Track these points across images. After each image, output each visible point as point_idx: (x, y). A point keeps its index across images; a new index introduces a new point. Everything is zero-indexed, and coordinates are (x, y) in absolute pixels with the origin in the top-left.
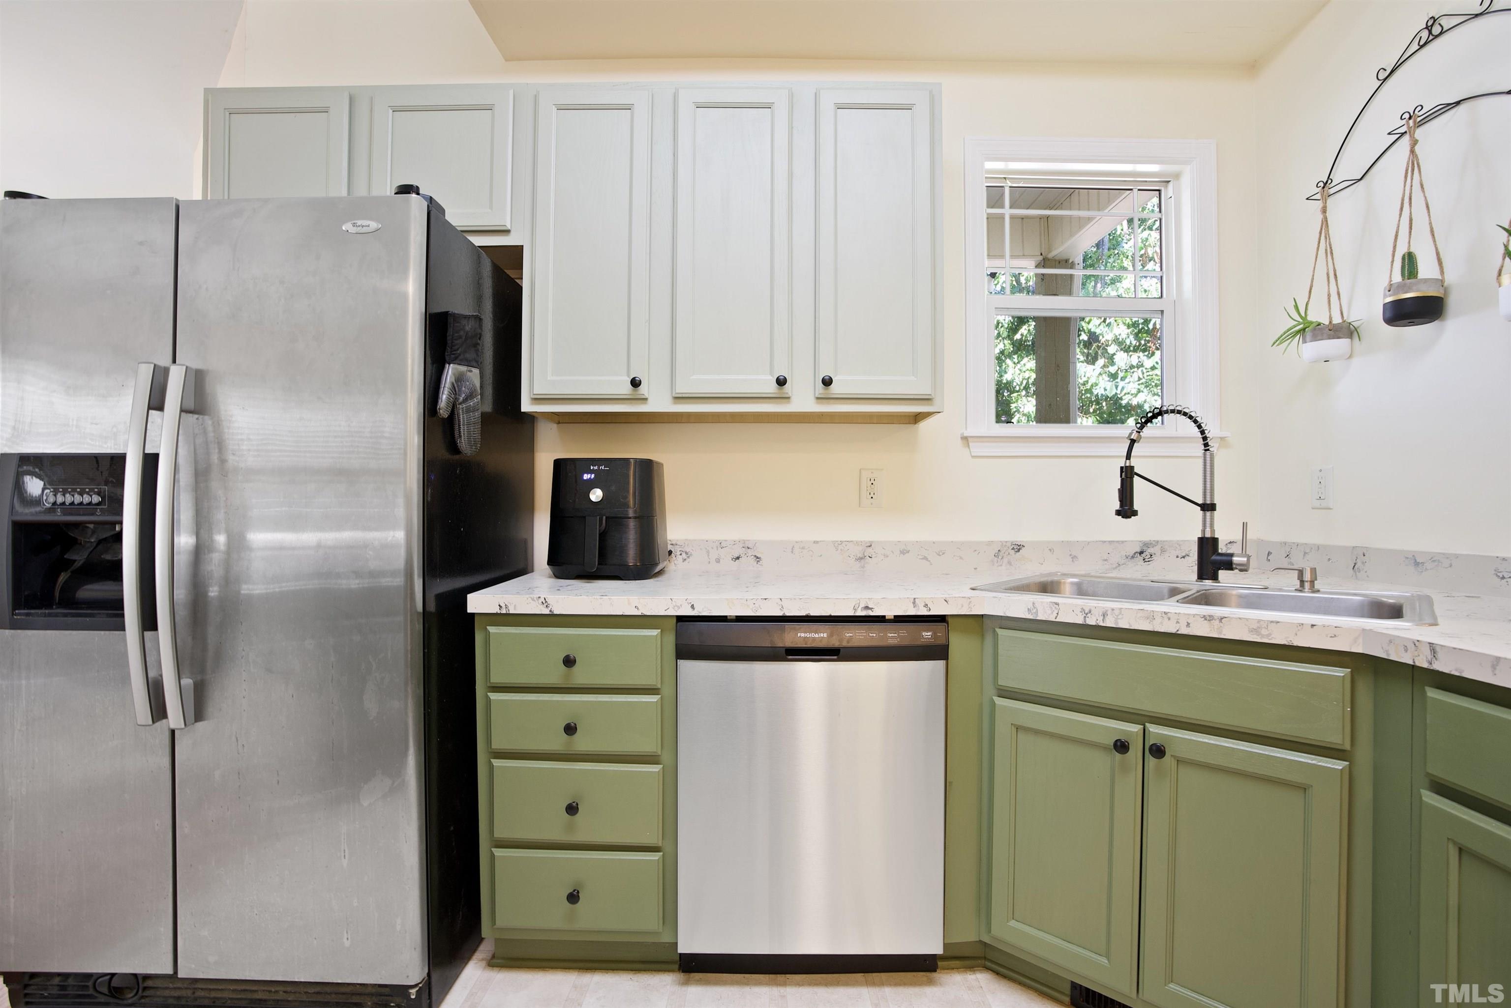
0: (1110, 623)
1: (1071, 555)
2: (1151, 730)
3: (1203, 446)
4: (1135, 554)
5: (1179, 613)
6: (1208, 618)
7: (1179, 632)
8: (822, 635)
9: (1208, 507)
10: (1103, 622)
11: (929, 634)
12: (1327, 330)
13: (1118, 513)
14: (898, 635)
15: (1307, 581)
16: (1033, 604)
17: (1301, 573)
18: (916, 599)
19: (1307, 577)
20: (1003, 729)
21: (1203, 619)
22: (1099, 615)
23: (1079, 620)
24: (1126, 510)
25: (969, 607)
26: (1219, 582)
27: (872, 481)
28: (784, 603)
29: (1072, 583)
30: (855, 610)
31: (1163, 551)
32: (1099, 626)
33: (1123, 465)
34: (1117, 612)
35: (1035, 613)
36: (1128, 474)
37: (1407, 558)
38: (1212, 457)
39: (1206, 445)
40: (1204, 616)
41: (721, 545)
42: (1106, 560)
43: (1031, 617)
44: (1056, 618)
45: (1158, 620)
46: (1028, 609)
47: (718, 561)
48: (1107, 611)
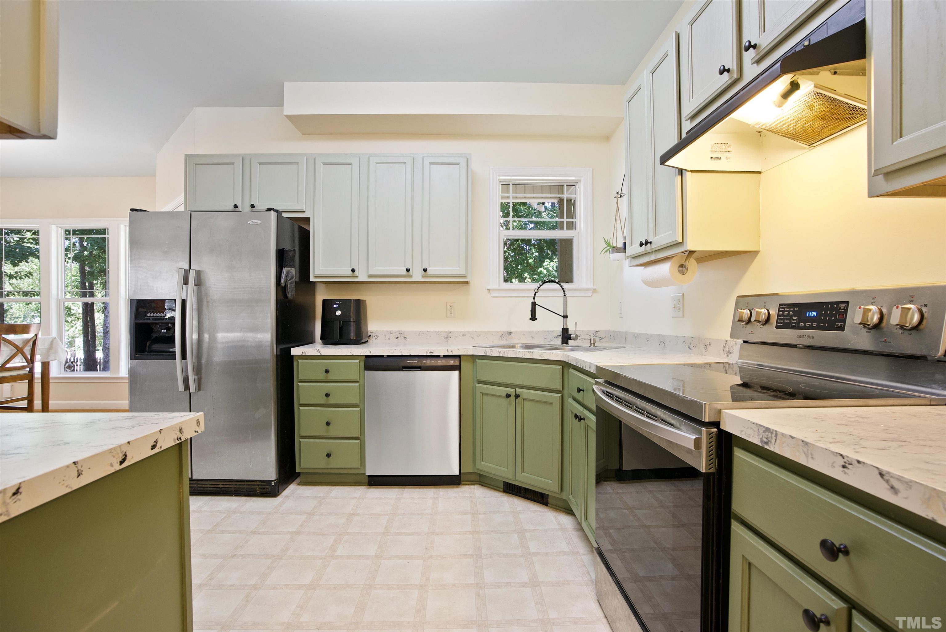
2: (517, 390)
3: (563, 295)
8: (415, 362)
9: (565, 317)
11: (453, 361)
13: (530, 319)
14: (444, 362)
19: (592, 342)
20: (479, 396)
24: (533, 318)
25: (468, 352)
27: (451, 307)
28: (402, 351)
29: (520, 346)
30: (427, 353)
35: (486, 353)
36: (534, 304)
38: (566, 298)
41: (390, 333)
46: (484, 352)
47: (389, 339)
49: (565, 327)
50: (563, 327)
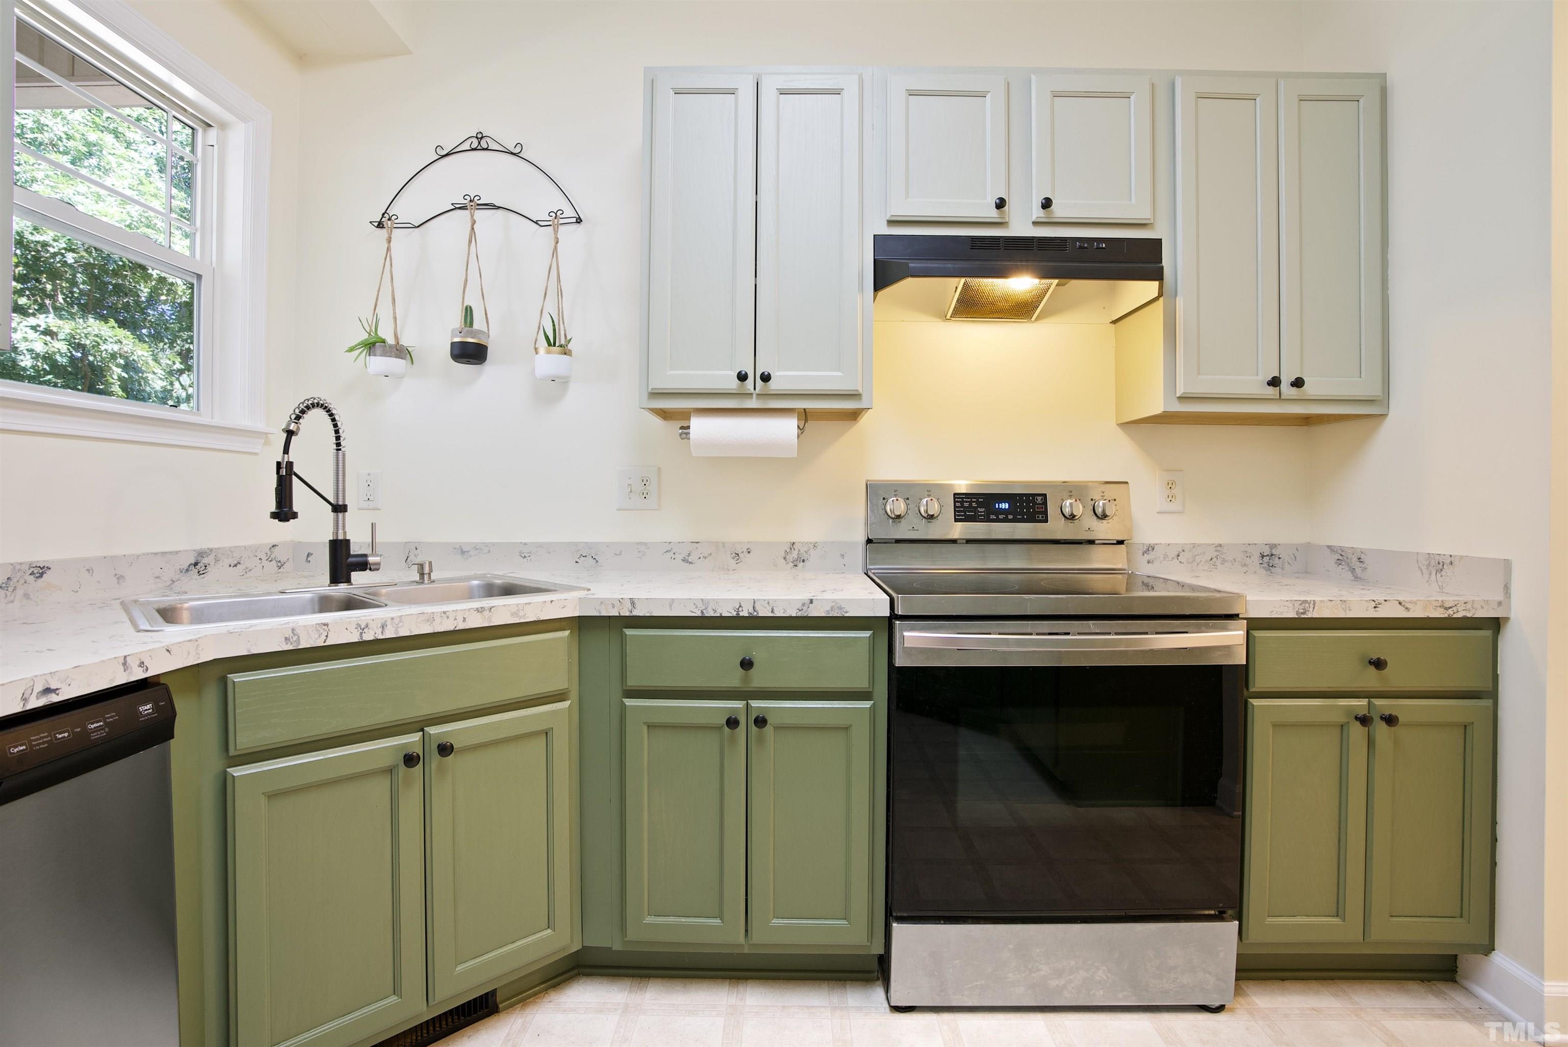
0: (389, 634)
2: (431, 733)
3: (335, 446)
5: (457, 610)
6: (480, 610)
7: (457, 629)
9: (339, 509)
10: (382, 635)
11: (148, 707)
12: (395, 349)
15: (426, 574)
16: (293, 630)
17: (421, 566)
18: (128, 657)
19: (426, 570)
21: (476, 612)
22: (377, 627)
23: (355, 638)
24: (284, 512)
26: (352, 585)
30: (25, 701)
32: (377, 639)
33: (280, 460)
34: (396, 621)
35: (295, 641)
36: (285, 474)
37: (455, 548)
38: (344, 455)
39: (338, 445)
40: (477, 609)
42: (158, 577)
43: (290, 647)
44: (324, 642)
45: (438, 620)
46: (286, 639)
48: (386, 621)
49: (341, 537)
50: (335, 538)
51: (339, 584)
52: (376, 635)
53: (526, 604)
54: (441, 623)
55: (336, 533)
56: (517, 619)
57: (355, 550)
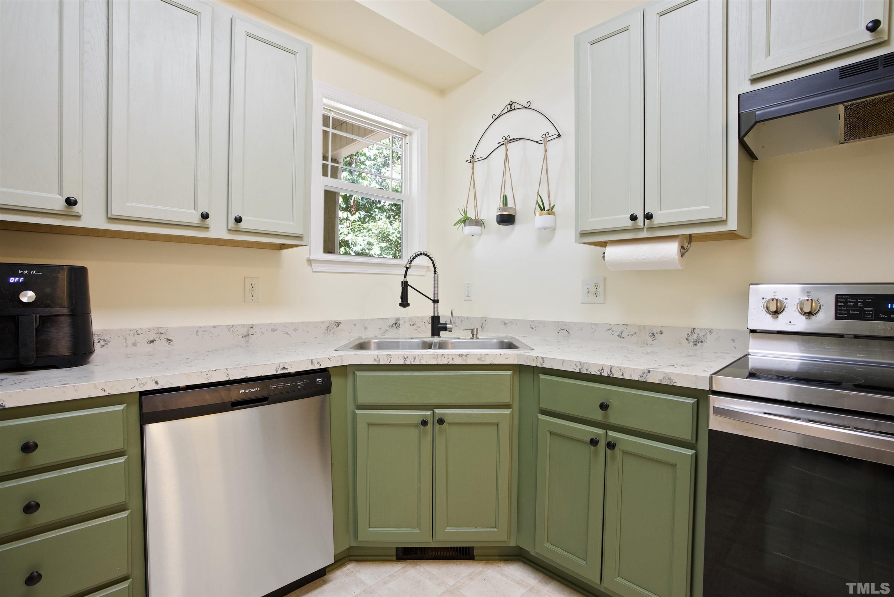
0: (417, 362)
1: (364, 327)
2: (436, 412)
3: (434, 272)
4: (393, 325)
5: (449, 354)
6: (461, 355)
7: (449, 363)
8: (256, 389)
9: (436, 301)
10: (414, 362)
11: (321, 379)
12: (474, 222)
13: (401, 305)
14: (304, 383)
15: (475, 334)
16: (377, 356)
17: (473, 330)
18: (313, 360)
20: (361, 427)
21: (459, 356)
22: (412, 358)
23: (402, 362)
24: (404, 303)
25: (342, 361)
26: (440, 337)
27: (253, 285)
28: (229, 371)
29: (374, 343)
30: (277, 370)
31: (405, 322)
32: (412, 364)
33: (403, 280)
34: (420, 356)
35: (378, 361)
36: (405, 285)
37: (501, 322)
38: (438, 276)
39: (435, 271)
40: (459, 354)
41: (137, 332)
42: (380, 329)
43: (376, 363)
44: (390, 363)
45: (440, 358)
46: (375, 359)
47: (135, 345)
48: (415, 356)
49: (436, 315)
50: (434, 315)
51: (435, 337)
52: (411, 362)
53: (486, 354)
54: (441, 360)
55: (434, 313)
56: (480, 362)
57: (442, 321)
